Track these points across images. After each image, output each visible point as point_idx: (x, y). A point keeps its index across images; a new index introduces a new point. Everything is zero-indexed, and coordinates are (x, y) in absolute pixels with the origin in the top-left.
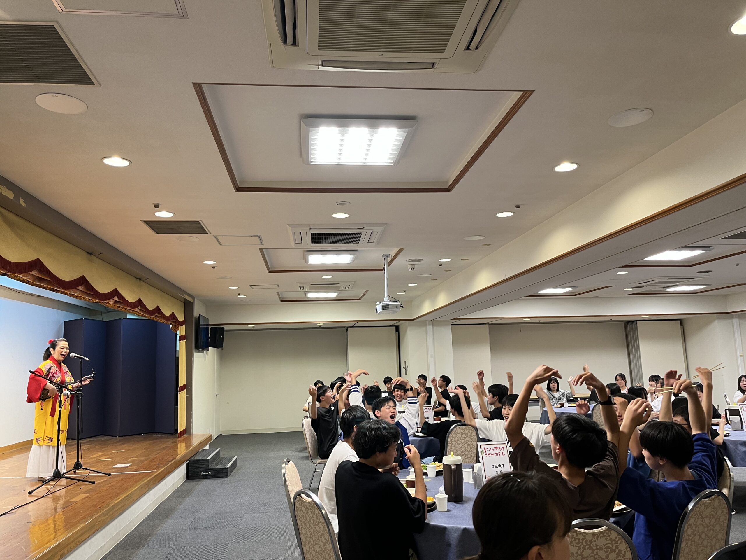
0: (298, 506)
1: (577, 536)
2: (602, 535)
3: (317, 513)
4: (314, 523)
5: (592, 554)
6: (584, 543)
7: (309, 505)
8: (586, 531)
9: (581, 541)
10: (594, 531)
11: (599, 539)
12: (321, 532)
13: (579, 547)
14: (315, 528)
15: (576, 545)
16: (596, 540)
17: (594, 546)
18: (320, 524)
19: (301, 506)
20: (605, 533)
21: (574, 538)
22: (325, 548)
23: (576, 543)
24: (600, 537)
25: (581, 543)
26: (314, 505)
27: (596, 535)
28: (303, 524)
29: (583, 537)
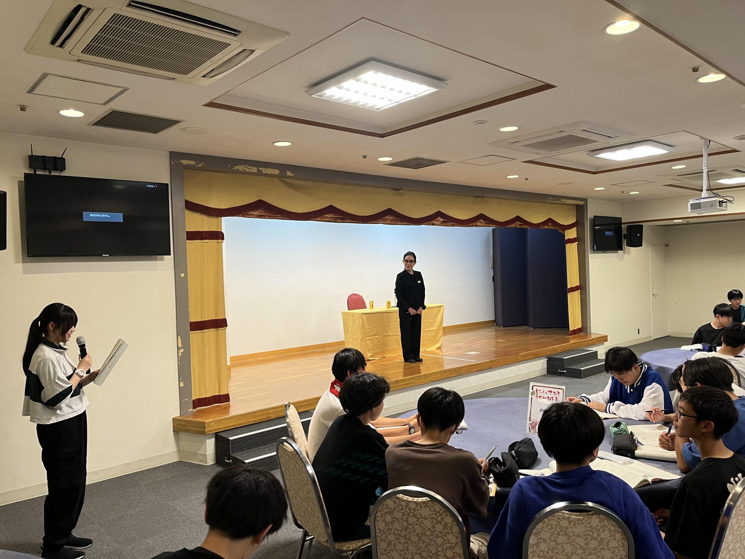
0: (282, 453)
1: (400, 502)
2: (425, 505)
3: (300, 463)
4: (297, 472)
5: (417, 522)
6: (407, 510)
7: (292, 454)
8: (410, 499)
9: (404, 508)
10: (418, 500)
11: (422, 508)
12: (305, 482)
13: (403, 513)
14: (299, 476)
15: (400, 511)
16: (419, 509)
17: (418, 515)
18: (303, 474)
19: (284, 454)
20: (428, 503)
21: (397, 504)
22: (309, 497)
23: (399, 509)
24: (423, 506)
25: (405, 510)
26: (296, 455)
27: (419, 504)
28: (287, 471)
29: (407, 505)
